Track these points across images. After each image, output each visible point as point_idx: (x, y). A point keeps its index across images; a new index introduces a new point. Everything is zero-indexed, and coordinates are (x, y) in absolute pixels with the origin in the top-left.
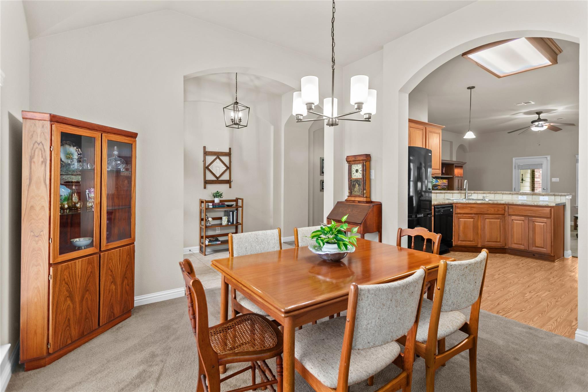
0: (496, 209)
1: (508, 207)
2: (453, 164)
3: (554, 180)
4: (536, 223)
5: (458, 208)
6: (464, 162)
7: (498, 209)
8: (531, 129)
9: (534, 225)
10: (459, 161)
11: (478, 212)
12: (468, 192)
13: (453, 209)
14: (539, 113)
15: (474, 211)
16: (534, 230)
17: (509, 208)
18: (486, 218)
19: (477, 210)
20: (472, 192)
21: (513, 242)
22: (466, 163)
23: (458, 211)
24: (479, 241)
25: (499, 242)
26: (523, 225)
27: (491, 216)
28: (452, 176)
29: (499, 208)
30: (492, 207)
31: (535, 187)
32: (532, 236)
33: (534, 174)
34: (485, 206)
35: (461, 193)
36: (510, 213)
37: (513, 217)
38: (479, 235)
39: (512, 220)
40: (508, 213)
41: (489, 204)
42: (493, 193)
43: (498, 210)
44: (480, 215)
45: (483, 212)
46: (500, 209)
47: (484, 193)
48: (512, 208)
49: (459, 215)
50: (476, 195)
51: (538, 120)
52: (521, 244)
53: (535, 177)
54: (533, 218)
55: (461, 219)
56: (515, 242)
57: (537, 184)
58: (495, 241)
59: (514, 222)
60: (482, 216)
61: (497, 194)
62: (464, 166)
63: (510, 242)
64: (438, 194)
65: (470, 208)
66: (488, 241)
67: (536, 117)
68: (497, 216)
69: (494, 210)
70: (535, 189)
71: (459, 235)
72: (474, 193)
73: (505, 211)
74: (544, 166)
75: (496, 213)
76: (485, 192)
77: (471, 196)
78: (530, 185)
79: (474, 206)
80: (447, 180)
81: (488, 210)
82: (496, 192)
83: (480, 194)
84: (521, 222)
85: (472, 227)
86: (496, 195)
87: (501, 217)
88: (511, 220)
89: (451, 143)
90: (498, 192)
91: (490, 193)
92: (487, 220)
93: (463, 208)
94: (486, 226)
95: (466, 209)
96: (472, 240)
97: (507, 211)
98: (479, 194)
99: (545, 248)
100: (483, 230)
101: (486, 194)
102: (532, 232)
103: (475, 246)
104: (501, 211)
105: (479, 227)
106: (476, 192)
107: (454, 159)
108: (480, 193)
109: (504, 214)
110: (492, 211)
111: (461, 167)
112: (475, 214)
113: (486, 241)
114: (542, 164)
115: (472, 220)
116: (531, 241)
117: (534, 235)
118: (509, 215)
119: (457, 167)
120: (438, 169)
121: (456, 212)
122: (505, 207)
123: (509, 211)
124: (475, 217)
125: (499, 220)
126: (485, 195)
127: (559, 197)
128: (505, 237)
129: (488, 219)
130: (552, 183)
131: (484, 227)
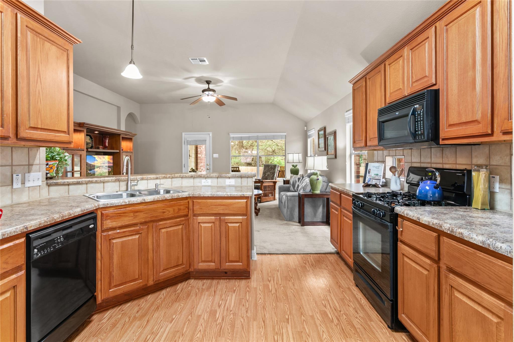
0: (176, 208)
1: (193, 201)
2: (120, 135)
3: (216, 156)
4: (230, 225)
5: (108, 217)
6: (133, 133)
7: (179, 207)
8: (202, 99)
9: (227, 227)
10: (127, 131)
11: (147, 220)
12: (132, 177)
13: (95, 224)
14: (208, 82)
15: (141, 217)
16: (227, 236)
17: (195, 204)
18: (161, 227)
19: (146, 215)
20: (139, 177)
21: (200, 259)
22: (136, 135)
23: (109, 224)
24: (150, 273)
25: (181, 264)
26: (213, 228)
27: (168, 222)
28: (118, 151)
29: (181, 205)
30: (171, 206)
31: (198, 162)
32: (225, 246)
33: (197, 150)
34: (159, 205)
35: (119, 181)
36: (195, 212)
37: (200, 218)
38: (150, 261)
39: (199, 223)
40: (193, 213)
41: (166, 200)
42: (169, 178)
43: (179, 210)
44: (151, 224)
45: (156, 217)
46: (182, 207)
47: (157, 178)
48: (199, 203)
49: (110, 233)
50: (146, 181)
51: (208, 90)
52: (211, 261)
53: (198, 153)
54: (226, 217)
55: (114, 241)
56: (203, 260)
57: (199, 159)
58: (176, 265)
59: (201, 226)
60: (155, 224)
61: (175, 179)
62: (134, 138)
63: (195, 260)
64: (71, 187)
65: (132, 214)
66: (165, 268)
67: (206, 86)
68: (178, 220)
69: (174, 210)
70: (198, 164)
71: (111, 277)
72: (142, 179)
73: (189, 209)
74: (207, 142)
75: (176, 215)
76: (158, 176)
77: (136, 185)
78: (194, 161)
79: (141, 207)
80: (111, 157)
81: (164, 212)
82: (173, 175)
83: (151, 181)
84: (210, 225)
85: (137, 251)
86: (173, 179)
87: (182, 221)
88: (197, 224)
89: (119, 108)
90: (176, 175)
91: (166, 178)
92: (163, 230)
93: (119, 215)
94: (161, 244)
95: (126, 216)
96: (137, 277)
97: (192, 208)
98: (149, 181)
99: (241, 261)
100: (156, 252)
101: (160, 179)
102: (225, 239)
103: (143, 286)
104: (184, 210)
105: (150, 247)
106: (145, 176)
107: (123, 128)
108: (151, 179)
109: (187, 216)
110: (170, 212)
111: (130, 139)
112: (142, 223)
113: (162, 269)
114: (206, 140)
115: (137, 236)
116: (223, 254)
117: (227, 242)
118: (195, 215)
119: (124, 139)
120: (64, 132)
121: (105, 227)
122: (189, 202)
123: (194, 208)
124: (142, 229)
125: (181, 227)
126: (158, 181)
127: (246, 179)
128: (189, 253)
129: (164, 228)
130: (214, 159)
131: (158, 246)
